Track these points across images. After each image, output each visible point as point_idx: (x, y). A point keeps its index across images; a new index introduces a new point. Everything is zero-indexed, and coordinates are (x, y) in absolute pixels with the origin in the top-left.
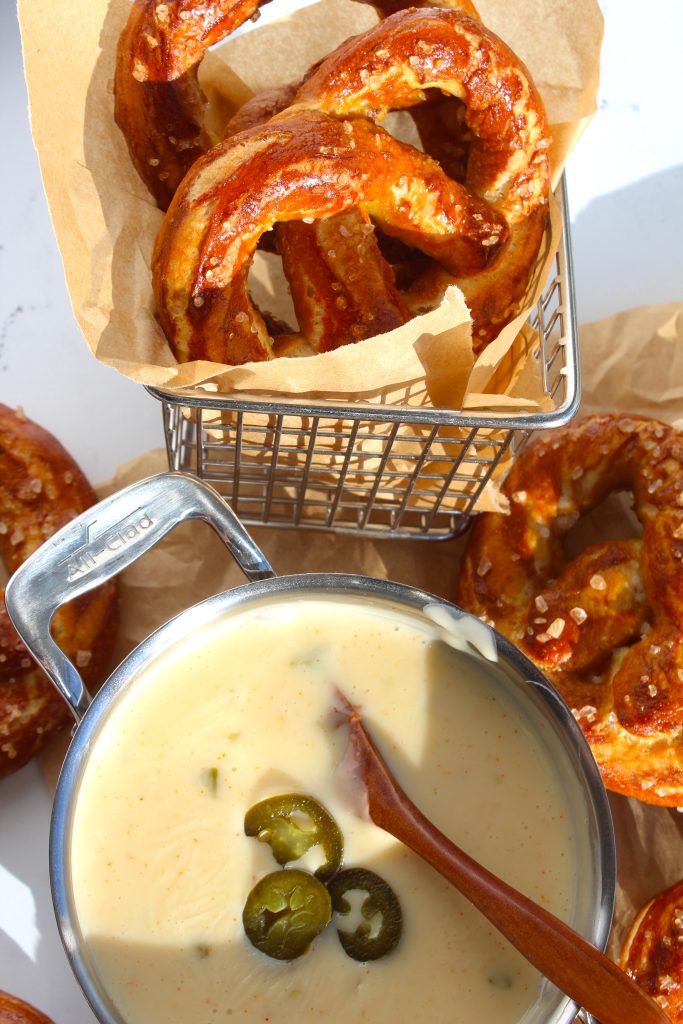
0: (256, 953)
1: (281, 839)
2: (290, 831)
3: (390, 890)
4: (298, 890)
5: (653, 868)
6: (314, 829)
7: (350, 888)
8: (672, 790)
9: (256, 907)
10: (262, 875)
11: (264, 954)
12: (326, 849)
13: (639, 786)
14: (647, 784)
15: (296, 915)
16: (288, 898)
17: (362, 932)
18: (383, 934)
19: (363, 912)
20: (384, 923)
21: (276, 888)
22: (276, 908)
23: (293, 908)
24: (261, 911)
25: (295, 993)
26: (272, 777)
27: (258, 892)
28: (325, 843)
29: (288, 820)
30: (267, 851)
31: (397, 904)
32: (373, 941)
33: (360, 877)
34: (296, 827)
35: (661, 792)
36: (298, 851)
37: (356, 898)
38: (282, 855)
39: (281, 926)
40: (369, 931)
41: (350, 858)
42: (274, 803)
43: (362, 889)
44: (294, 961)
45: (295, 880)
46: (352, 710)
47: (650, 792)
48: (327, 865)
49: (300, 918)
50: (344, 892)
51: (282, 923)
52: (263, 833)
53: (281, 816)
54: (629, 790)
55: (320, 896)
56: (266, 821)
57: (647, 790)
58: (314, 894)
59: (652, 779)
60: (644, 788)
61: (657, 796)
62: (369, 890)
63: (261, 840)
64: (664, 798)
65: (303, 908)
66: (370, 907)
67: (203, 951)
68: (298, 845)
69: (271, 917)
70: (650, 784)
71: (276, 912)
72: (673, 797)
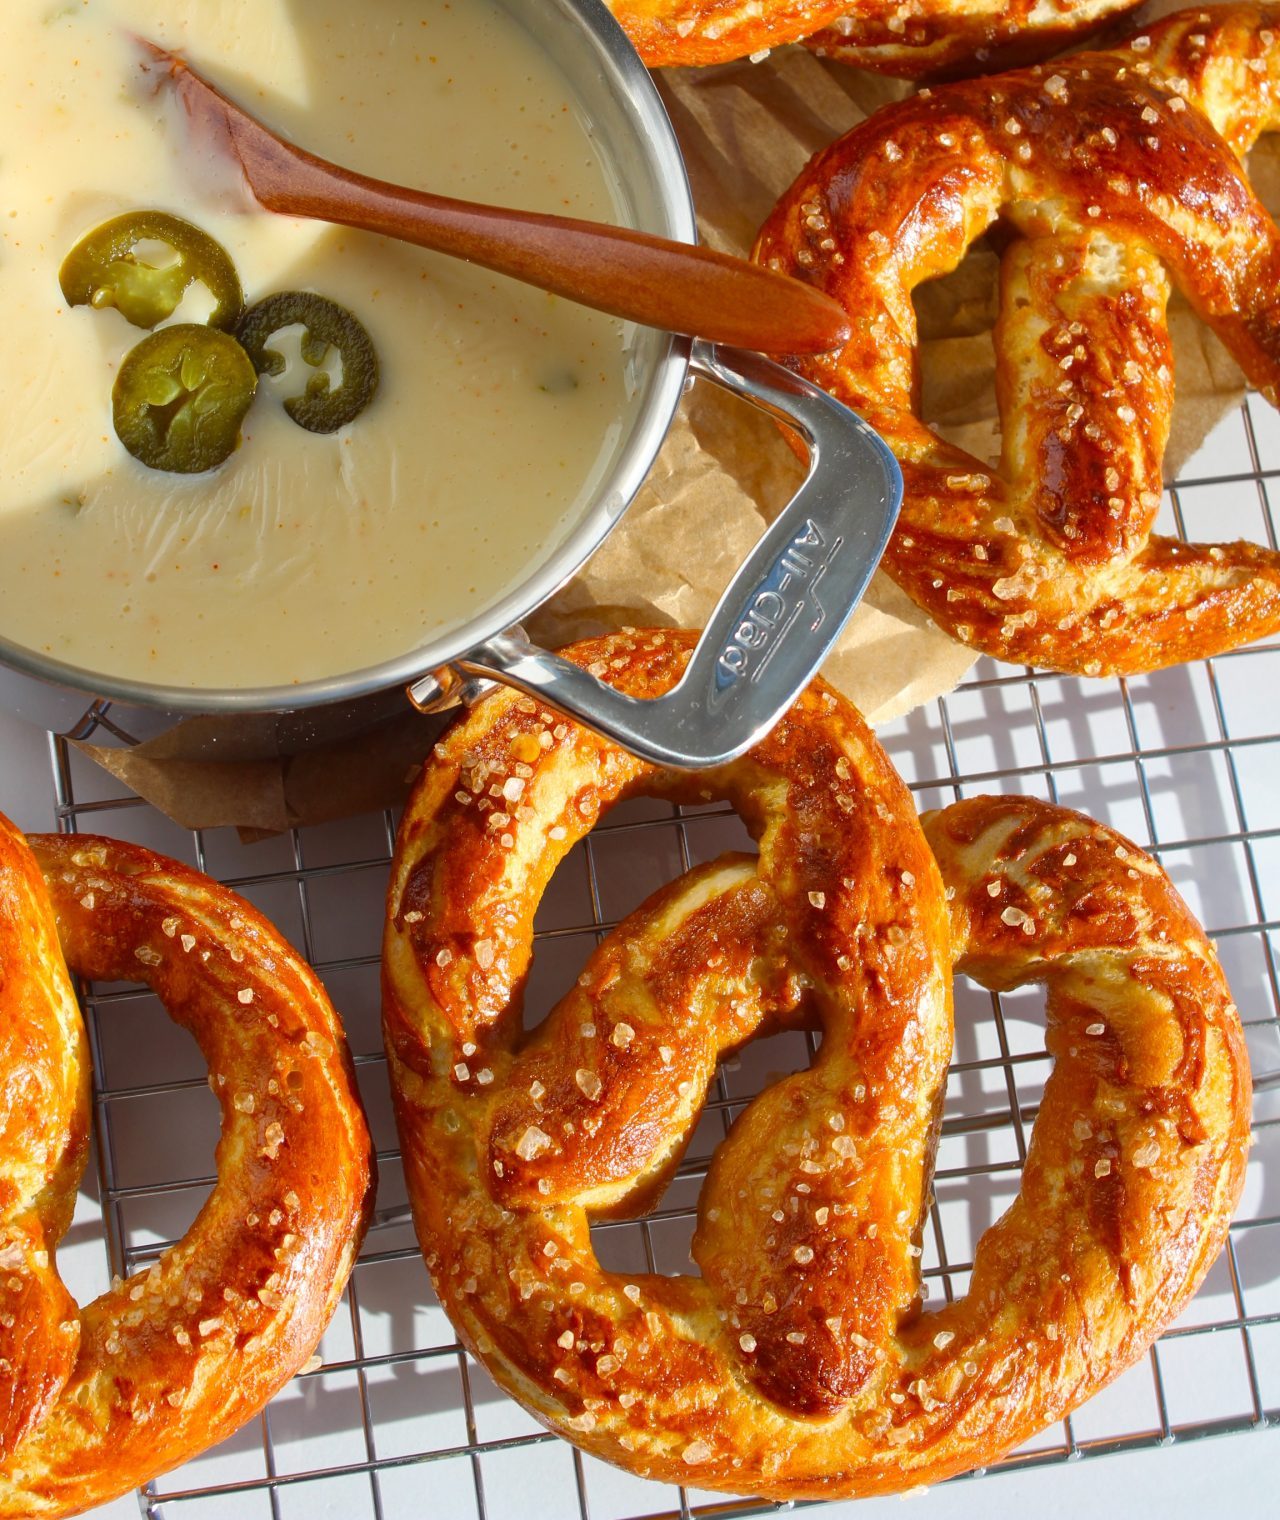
0: (158, 477)
1: (132, 293)
2: (140, 275)
3: (335, 307)
4: (187, 356)
5: (753, 185)
6: (178, 260)
7: (271, 330)
8: (729, 22)
9: (131, 408)
10: (121, 357)
11: (172, 474)
12: (210, 282)
13: (675, 35)
14: (685, 28)
15: (200, 397)
16: (176, 375)
17: (316, 391)
18: (348, 376)
19: (305, 358)
20: (344, 359)
21: (151, 367)
22: (162, 398)
23: (191, 388)
24: (142, 413)
25: (242, 513)
26: (79, 202)
27: (125, 386)
28: (204, 273)
29: (132, 262)
30: (116, 318)
31: (355, 323)
32: (338, 393)
33: (281, 307)
34: (148, 267)
35: (711, 32)
36: (166, 303)
37: (287, 339)
38: (143, 315)
39: (182, 422)
40: (326, 382)
41: (254, 285)
42: (100, 239)
43: (291, 323)
44: (224, 466)
45: (177, 343)
46: (170, 59)
47: (695, 38)
48: (222, 306)
49: (208, 398)
50: (264, 341)
51: (181, 416)
52: (99, 296)
53: (118, 259)
54: (662, 52)
55: (228, 354)
56: (95, 275)
57: (689, 36)
58: (215, 353)
59: (690, 14)
60: (683, 35)
61: (710, 42)
62: (302, 320)
63: (99, 307)
64: (719, 42)
65: (208, 381)
66: (313, 346)
67: (72, 502)
68: (162, 293)
69: (162, 416)
70: (692, 24)
71: (166, 402)
72: (734, 34)
